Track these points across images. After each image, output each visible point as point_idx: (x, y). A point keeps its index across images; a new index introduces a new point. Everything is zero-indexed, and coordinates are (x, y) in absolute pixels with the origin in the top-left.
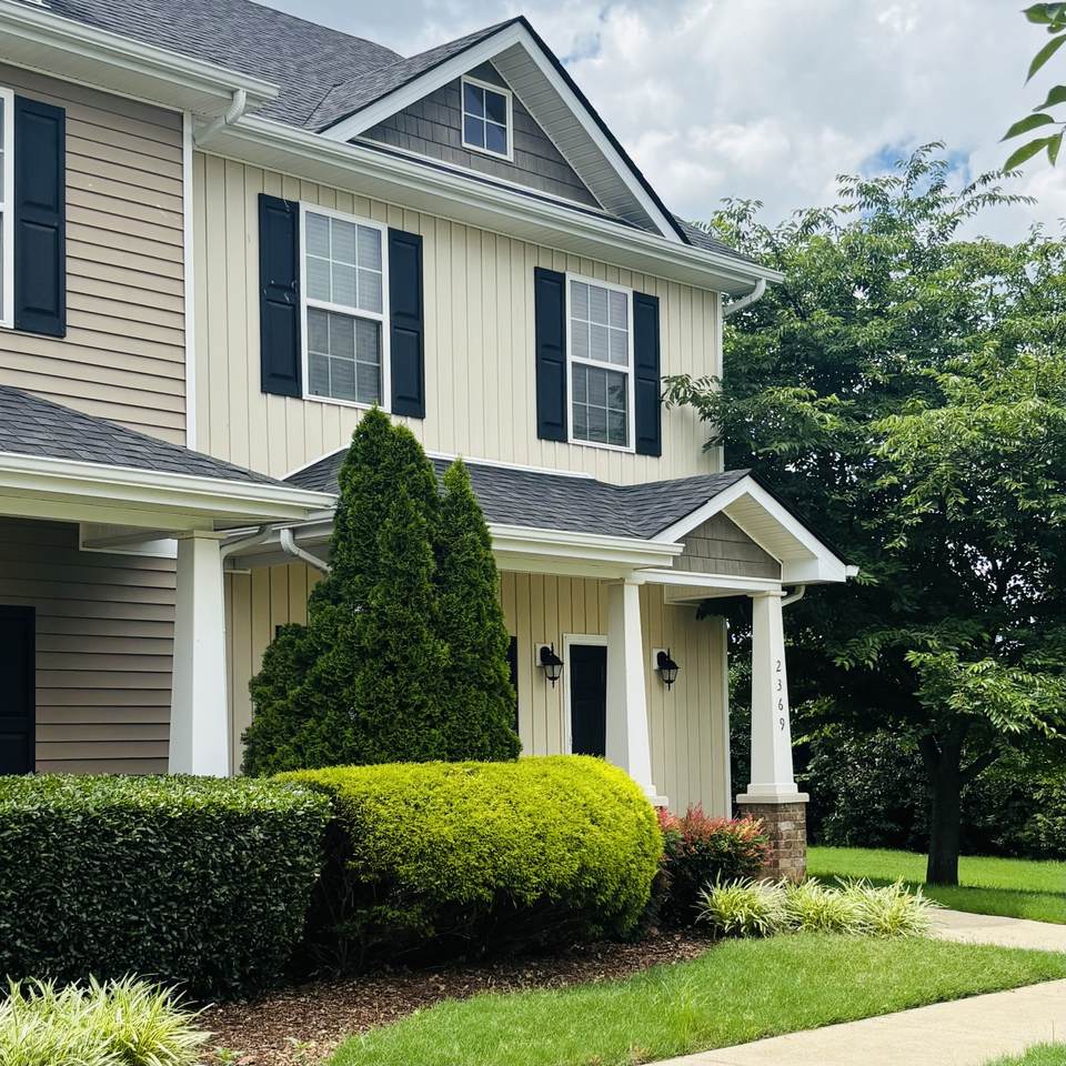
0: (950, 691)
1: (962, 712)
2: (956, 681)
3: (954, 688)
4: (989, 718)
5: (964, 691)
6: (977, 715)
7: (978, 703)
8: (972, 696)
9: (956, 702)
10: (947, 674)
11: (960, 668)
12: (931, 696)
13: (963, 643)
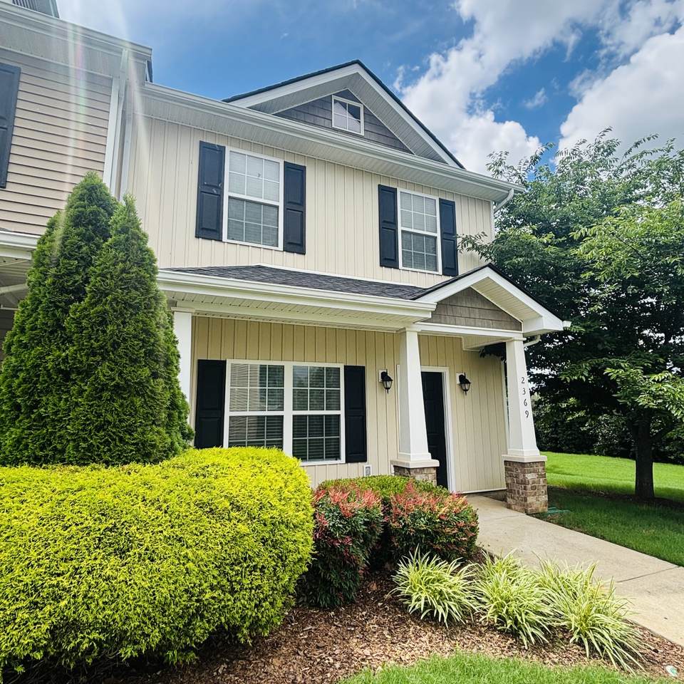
0: (638, 393)
1: (649, 407)
2: (642, 386)
3: (641, 391)
4: (670, 411)
5: (649, 393)
6: (660, 409)
7: (660, 401)
8: (655, 397)
9: (642, 400)
10: (635, 382)
11: (645, 379)
12: (626, 396)
13: (646, 364)
